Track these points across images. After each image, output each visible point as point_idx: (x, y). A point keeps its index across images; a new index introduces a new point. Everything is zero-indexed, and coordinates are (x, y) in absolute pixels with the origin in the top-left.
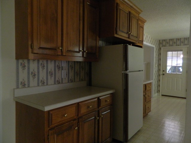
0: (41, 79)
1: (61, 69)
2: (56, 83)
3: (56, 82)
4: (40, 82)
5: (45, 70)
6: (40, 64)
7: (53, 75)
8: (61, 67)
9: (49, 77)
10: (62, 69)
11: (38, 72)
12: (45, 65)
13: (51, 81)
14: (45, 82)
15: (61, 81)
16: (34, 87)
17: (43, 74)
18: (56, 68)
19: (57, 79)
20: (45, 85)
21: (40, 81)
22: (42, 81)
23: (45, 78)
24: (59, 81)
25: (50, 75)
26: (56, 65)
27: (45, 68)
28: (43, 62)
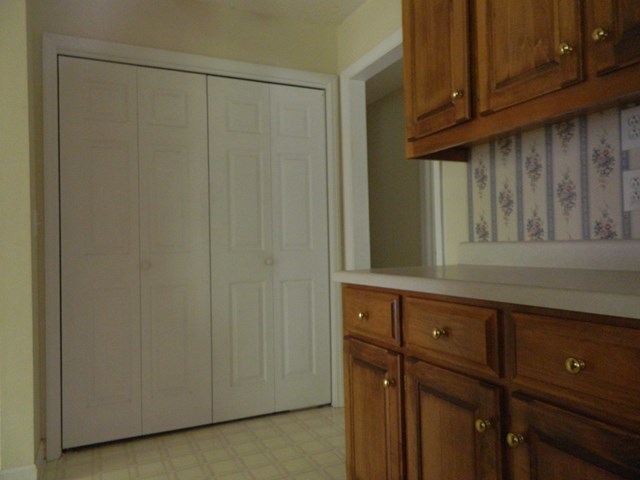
0: (528, 216)
1: (616, 166)
2: (593, 236)
3: (593, 231)
4: (526, 227)
5: (541, 183)
6: (524, 160)
7: (577, 201)
8: (616, 155)
9: (558, 207)
10: (625, 166)
11: (520, 191)
12: (543, 162)
13: (568, 224)
14: (545, 227)
15: (618, 229)
16: (510, 242)
17: (535, 199)
18: (592, 166)
19: (595, 216)
20: (542, 240)
21: (526, 223)
22: (534, 223)
23: (543, 215)
24: (608, 227)
25: (562, 201)
26: (591, 152)
27: (543, 172)
28: (533, 151)
